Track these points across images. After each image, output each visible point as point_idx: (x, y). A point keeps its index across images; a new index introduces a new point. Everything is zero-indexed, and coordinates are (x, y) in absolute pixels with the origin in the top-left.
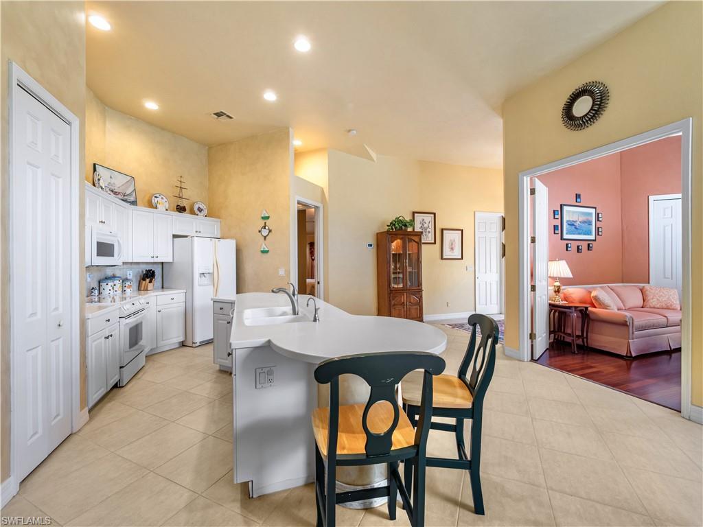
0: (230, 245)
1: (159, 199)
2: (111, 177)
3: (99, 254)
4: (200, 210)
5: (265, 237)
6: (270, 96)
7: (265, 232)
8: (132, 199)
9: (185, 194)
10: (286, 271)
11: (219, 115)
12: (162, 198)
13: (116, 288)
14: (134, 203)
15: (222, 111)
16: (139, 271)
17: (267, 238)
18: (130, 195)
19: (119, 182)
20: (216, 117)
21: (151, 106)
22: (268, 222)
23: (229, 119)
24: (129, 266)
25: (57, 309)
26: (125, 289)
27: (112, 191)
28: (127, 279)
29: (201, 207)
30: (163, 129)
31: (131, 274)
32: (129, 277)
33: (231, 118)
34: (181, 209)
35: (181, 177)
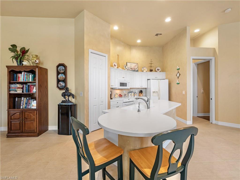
0: (167, 81)
1: (144, 69)
2: (131, 65)
3: (121, 86)
4: (158, 70)
5: (178, 77)
6: (168, 20)
7: (178, 75)
8: (137, 70)
9: (153, 65)
10: (185, 92)
11: (157, 35)
12: (145, 68)
13: (132, 95)
14: (137, 71)
15: (157, 33)
16: (139, 91)
17: (179, 78)
18: (136, 69)
19: (133, 66)
20: (156, 36)
21: (139, 41)
22: (179, 71)
23: (161, 35)
24: (137, 89)
25: (102, 98)
26: (135, 95)
27: (131, 69)
28: (135, 93)
29: (159, 69)
30: (146, 46)
31: (137, 91)
32: (136, 92)
33: (161, 34)
34: (151, 71)
35: (151, 60)
